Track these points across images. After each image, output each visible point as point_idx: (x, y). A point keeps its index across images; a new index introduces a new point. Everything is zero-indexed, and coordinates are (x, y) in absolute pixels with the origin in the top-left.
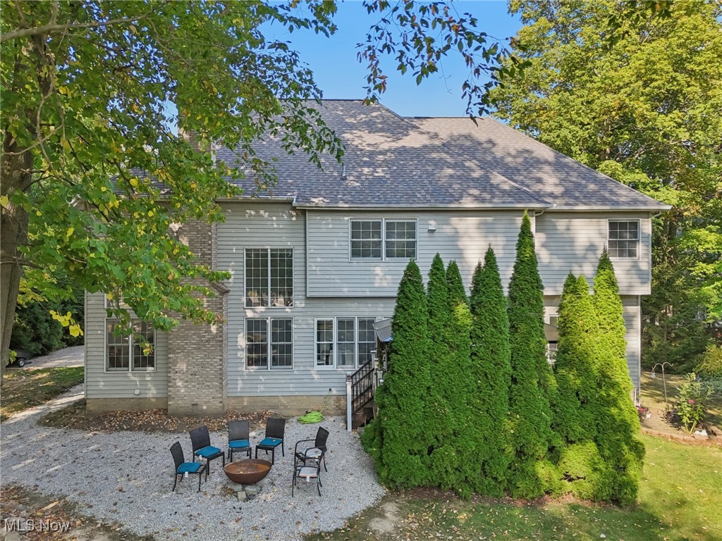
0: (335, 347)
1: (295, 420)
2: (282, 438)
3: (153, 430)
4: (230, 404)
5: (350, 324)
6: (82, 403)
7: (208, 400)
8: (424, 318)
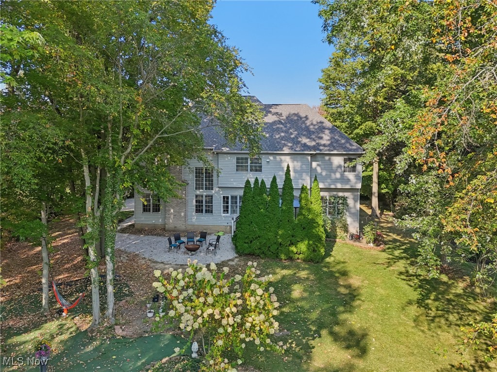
0: (230, 207)
1: (213, 234)
2: (205, 238)
3: (160, 236)
4: (189, 228)
5: (236, 197)
6: (133, 225)
7: (181, 225)
8: (251, 199)
